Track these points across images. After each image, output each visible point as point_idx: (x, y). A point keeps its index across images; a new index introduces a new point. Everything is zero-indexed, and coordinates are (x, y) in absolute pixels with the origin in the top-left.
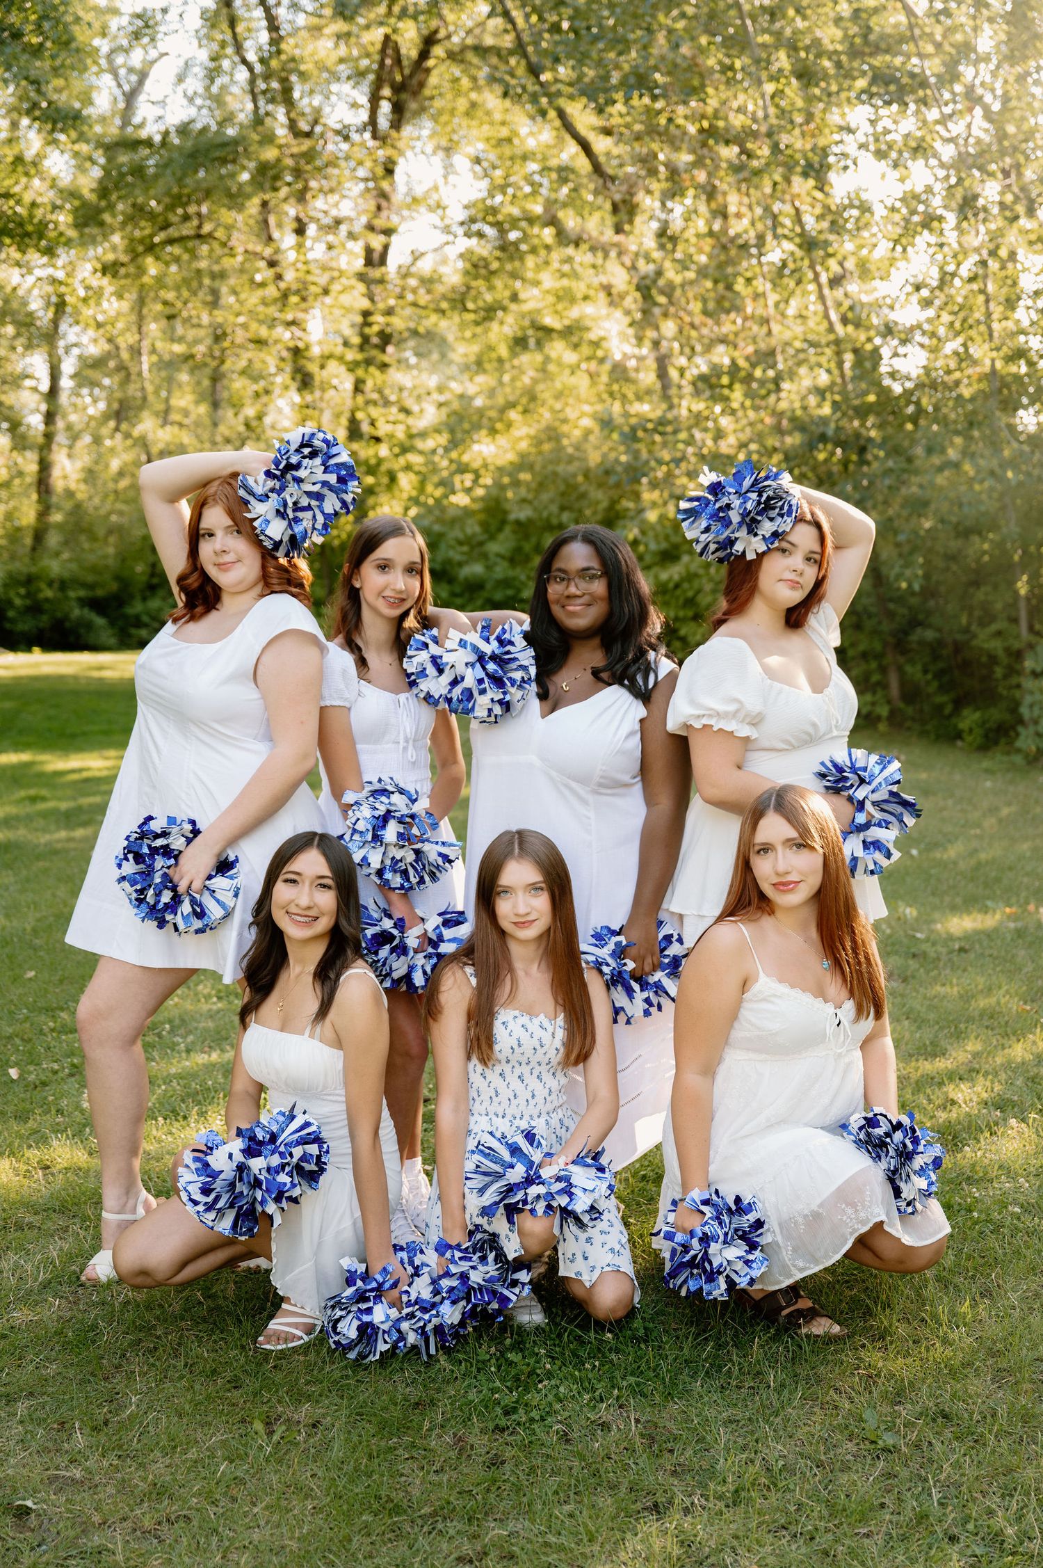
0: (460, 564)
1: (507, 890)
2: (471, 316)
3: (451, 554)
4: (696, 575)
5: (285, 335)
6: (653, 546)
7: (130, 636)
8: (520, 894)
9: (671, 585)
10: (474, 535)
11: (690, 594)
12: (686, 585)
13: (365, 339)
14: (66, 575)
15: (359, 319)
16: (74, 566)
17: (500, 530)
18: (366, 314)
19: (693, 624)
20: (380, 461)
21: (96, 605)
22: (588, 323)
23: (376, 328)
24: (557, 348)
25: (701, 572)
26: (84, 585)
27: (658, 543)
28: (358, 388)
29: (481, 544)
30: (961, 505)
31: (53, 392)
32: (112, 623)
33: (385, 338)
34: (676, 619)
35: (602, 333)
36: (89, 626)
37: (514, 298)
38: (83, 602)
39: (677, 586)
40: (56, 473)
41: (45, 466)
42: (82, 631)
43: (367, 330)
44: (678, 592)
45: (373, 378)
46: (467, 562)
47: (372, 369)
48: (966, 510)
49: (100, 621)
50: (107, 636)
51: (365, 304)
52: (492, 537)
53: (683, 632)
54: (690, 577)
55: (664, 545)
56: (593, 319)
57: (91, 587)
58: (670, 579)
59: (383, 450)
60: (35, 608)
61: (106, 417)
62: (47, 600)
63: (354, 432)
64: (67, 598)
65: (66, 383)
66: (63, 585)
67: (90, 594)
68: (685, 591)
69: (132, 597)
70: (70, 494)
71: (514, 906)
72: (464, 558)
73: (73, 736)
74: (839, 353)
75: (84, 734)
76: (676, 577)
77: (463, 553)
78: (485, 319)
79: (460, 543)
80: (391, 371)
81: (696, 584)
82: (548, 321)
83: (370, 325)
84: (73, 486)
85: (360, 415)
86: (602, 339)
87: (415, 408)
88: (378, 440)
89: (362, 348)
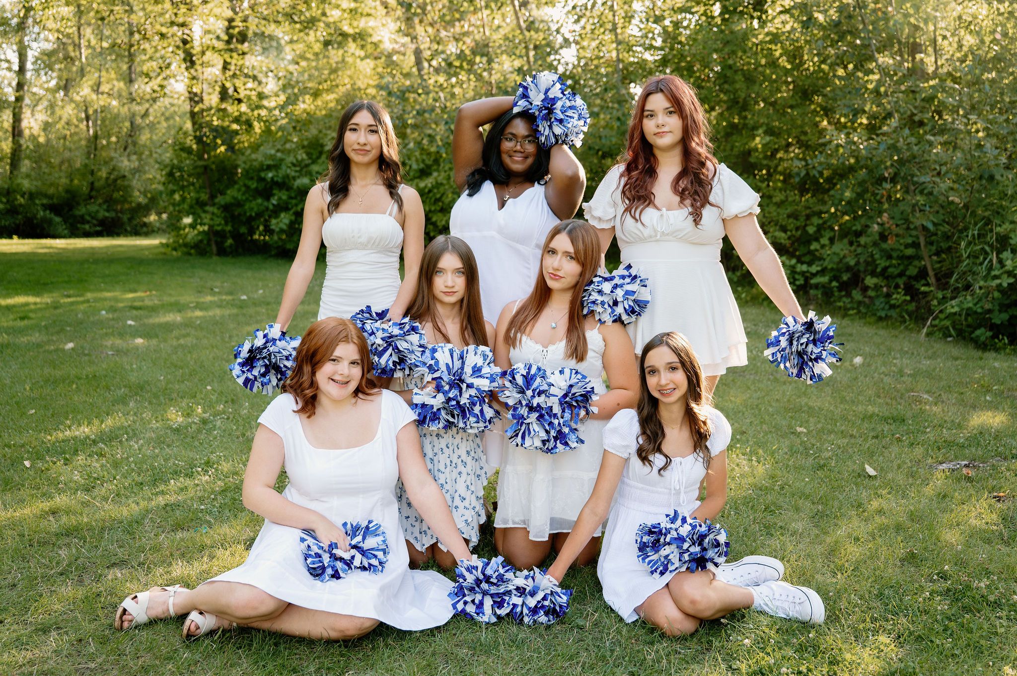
0: (294, 178)
1: (441, 271)
2: (298, 26)
3: (289, 171)
4: (442, 184)
5: (179, 32)
6: (415, 166)
7: (78, 229)
8: (449, 274)
9: (427, 190)
10: (303, 160)
11: (438, 196)
12: (435, 191)
13: (231, 37)
14: (34, 189)
15: (226, 23)
16: (39, 183)
17: (319, 157)
18: (231, 20)
19: (440, 214)
20: (241, 114)
21: (55, 209)
22: (370, 31)
23: (237, 30)
24: (352, 47)
25: (445, 182)
26: (46, 196)
27: (418, 165)
28: (226, 67)
29: (307, 166)
30: (600, 137)
31: (22, 70)
32: (65, 222)
33: (243, 38)
34: (430, 211)
35: (379, 38)
36: (50, 222)
37: (324, 14)
38: (45, 207)
39: (430, 191)
40: (24, 124)
41: (17, 119)
42: (45, 226)
43: (231, 31)
44: (431, 195)
45: (235, 60)
46: (299, 177)
47: (235, 55)
48: (603, 141)
49: (58, 219)
50: (61, 229)
51: (229, 14)
52: (314, 162)
53: (434, 219)
54: (438, 185)
55: (422, 166)
56: (373, 29)
57: (51, 197)
58: (426, 187)
59: (244, 108)
60: (13, 211)
61: (58, 88)
62: (21, 205)
63: (224, 95)
64: (35, 204)
65: (29, 66)
66: (32, 196)
67: (51, 202)
68: (435, 194)
69: (78, 204)
70: (33, 138)
71: (445, 282)
72: (297, 174)
73: (45, 284)
74: (526, 48)
75: (52, 283)
76: (430, 185)
77: (296, 171)
78: (306, 28)
79: (294, 165)
80: (247, 57)
81: (442, 189)
82: (346, 28)
83: (233, 28)
84: (35, 133)
85: (228, 85)
86: (380, 41)
87: (264, 80)
88: (240, 101)
89: (228, 42)
